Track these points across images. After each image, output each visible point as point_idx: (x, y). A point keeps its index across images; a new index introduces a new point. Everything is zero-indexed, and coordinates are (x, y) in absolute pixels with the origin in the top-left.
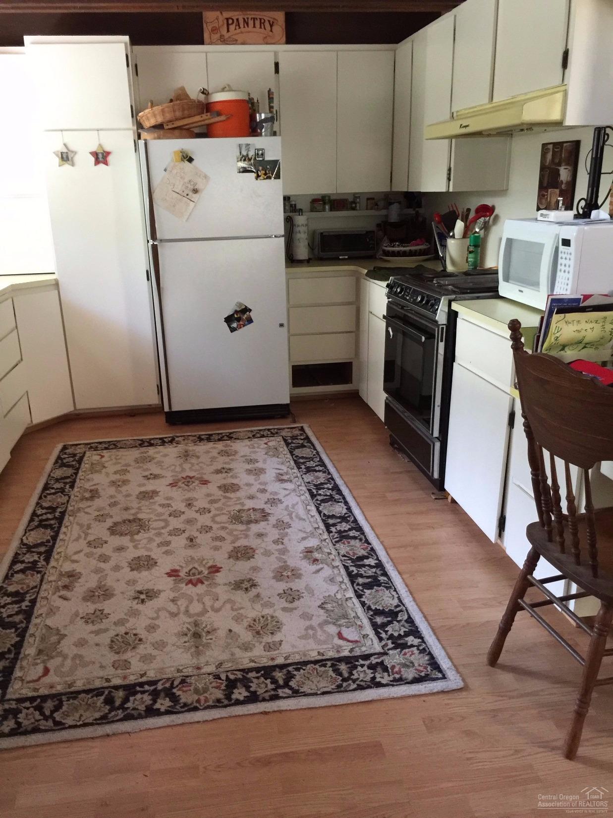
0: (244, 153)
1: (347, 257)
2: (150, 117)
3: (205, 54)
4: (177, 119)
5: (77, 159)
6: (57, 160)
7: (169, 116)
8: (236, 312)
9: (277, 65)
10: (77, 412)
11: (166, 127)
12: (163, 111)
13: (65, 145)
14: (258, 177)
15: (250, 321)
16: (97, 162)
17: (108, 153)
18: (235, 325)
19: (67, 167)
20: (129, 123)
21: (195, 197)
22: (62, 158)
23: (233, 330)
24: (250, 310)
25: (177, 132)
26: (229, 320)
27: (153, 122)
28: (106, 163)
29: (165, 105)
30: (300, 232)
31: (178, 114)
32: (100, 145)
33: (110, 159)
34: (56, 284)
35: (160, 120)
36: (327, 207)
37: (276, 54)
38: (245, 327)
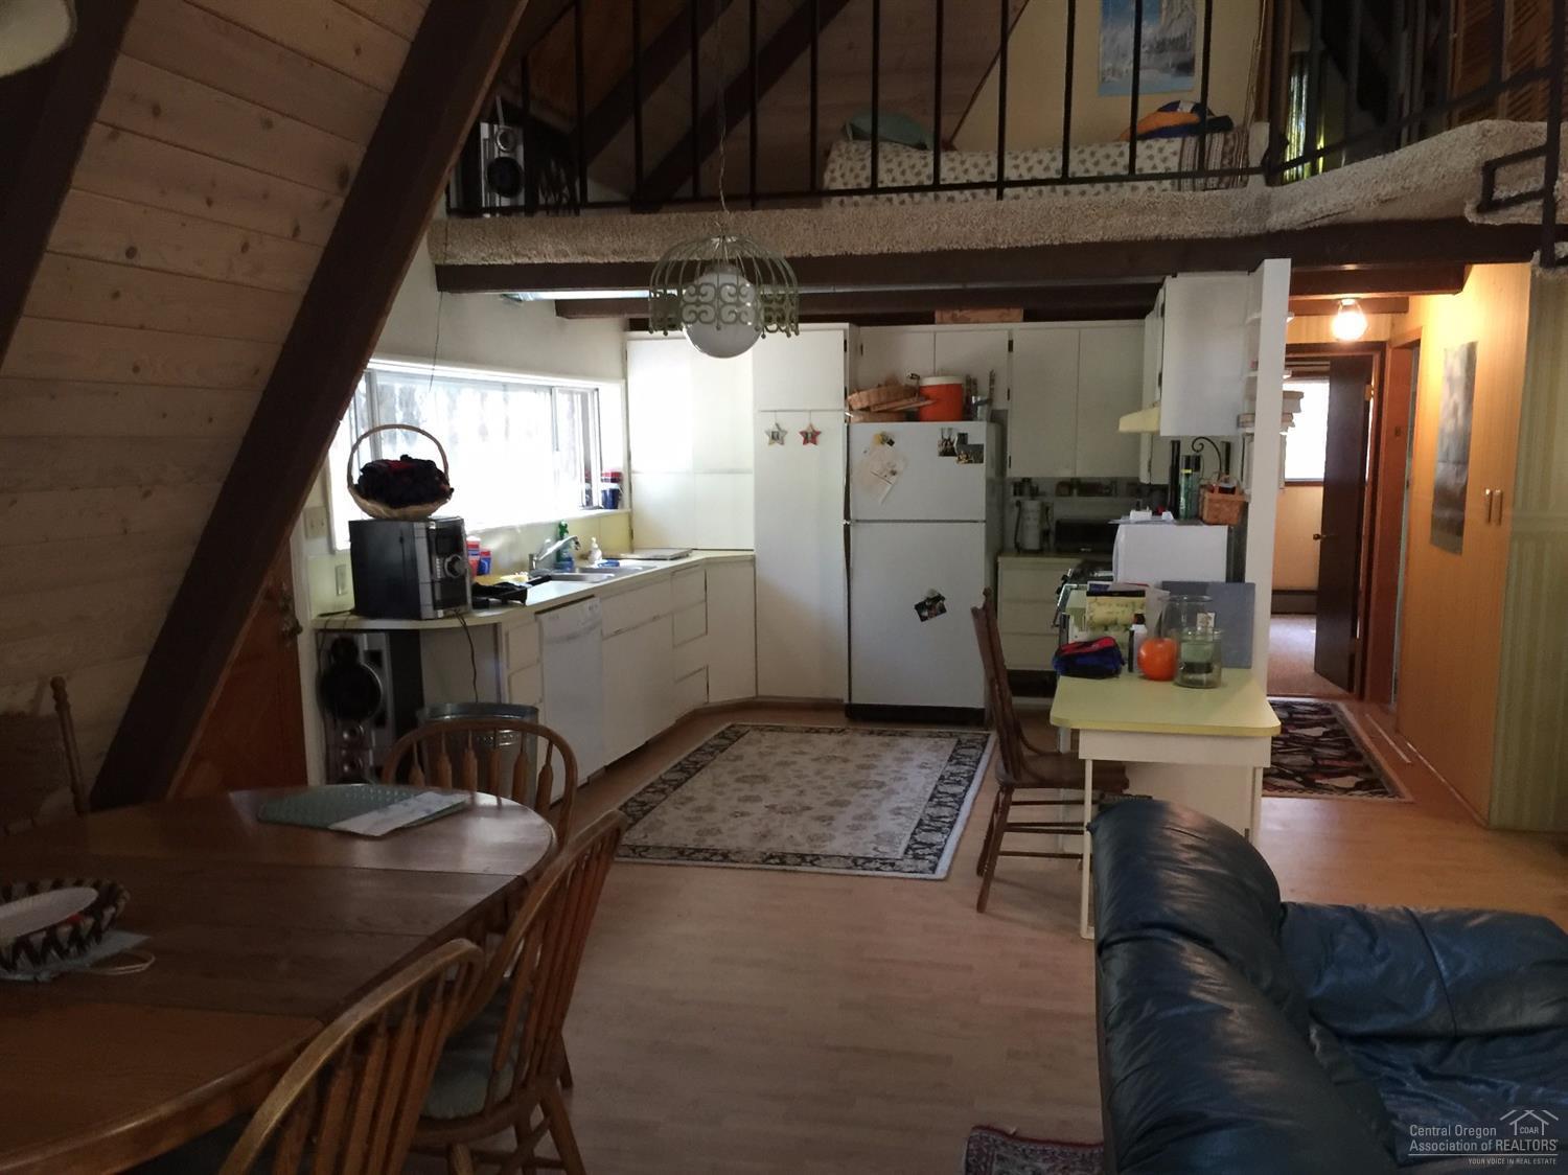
0: (946, 437)
1: (1089, 550)
2: (860, 401)
3: (932, 335)
4: (882, 404)
5: (787, 439)
6: (768, 438)
7: (874, 400)
8: (928, 599)
9: (1011, 344)
10: (759, 700)
11: (872, 410)
12: (868, 396)
13: (777, 425)
14: (960, 460)
15: (943, 610)
16: (806, 441)
17: (818, 433)
18: (926, 614)
19: (777, 445)
20: (841, 404)
21: (893, 479)
22: (773, 437)
23: (923, 619)
24: (943, 599)
25: (884, 415)
26: (919, 607)
27: (859, 406)
28: (815, 443)
29: (871, 390)
30: (1029, 518)
31: (883, 399)
32: (811, 426)
33: (820, 438)
34: (753, 560)
35: (865, 404)
36: (1075, 491)
37: (1010, 333)
38: (937, 617)
